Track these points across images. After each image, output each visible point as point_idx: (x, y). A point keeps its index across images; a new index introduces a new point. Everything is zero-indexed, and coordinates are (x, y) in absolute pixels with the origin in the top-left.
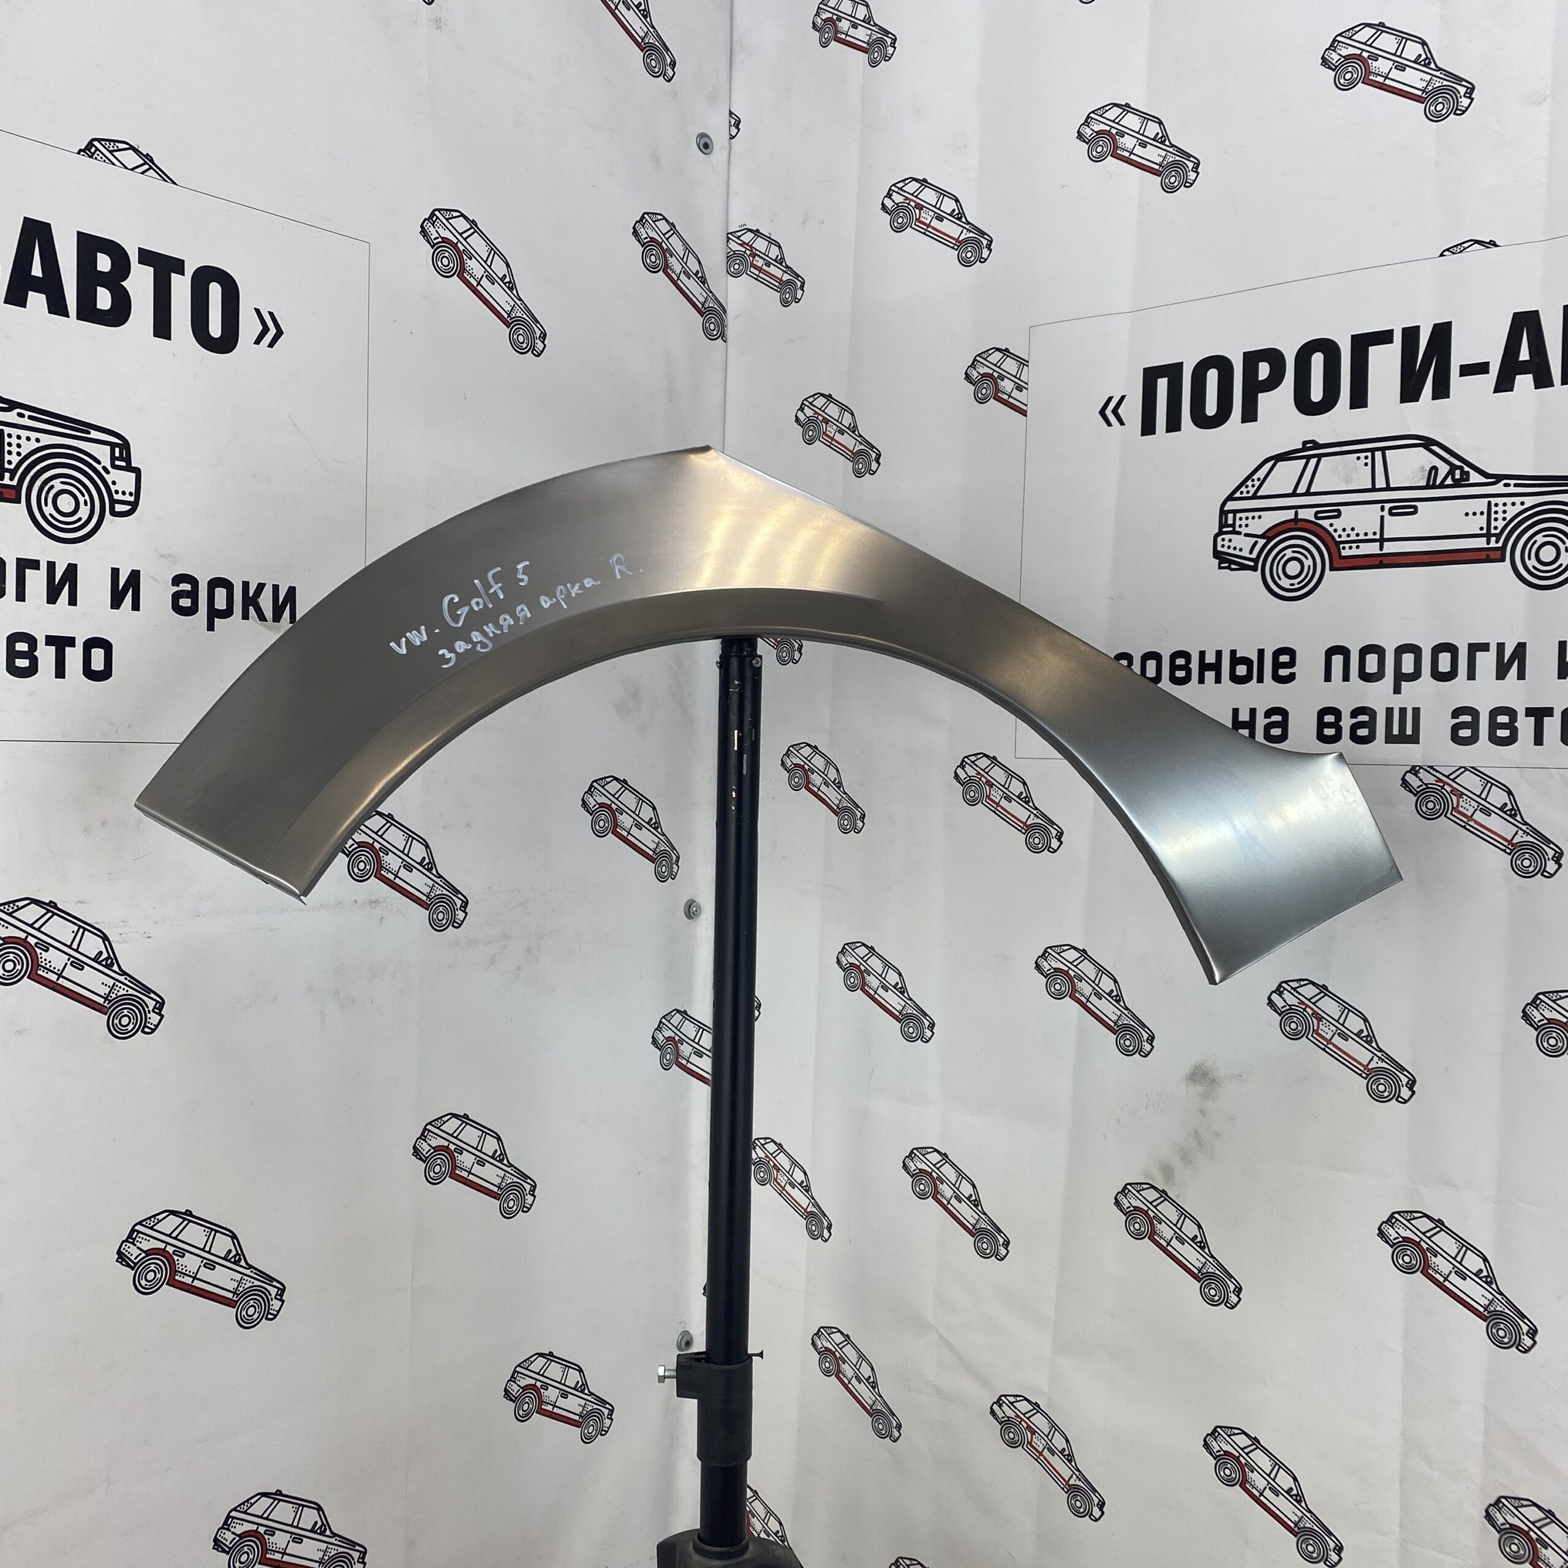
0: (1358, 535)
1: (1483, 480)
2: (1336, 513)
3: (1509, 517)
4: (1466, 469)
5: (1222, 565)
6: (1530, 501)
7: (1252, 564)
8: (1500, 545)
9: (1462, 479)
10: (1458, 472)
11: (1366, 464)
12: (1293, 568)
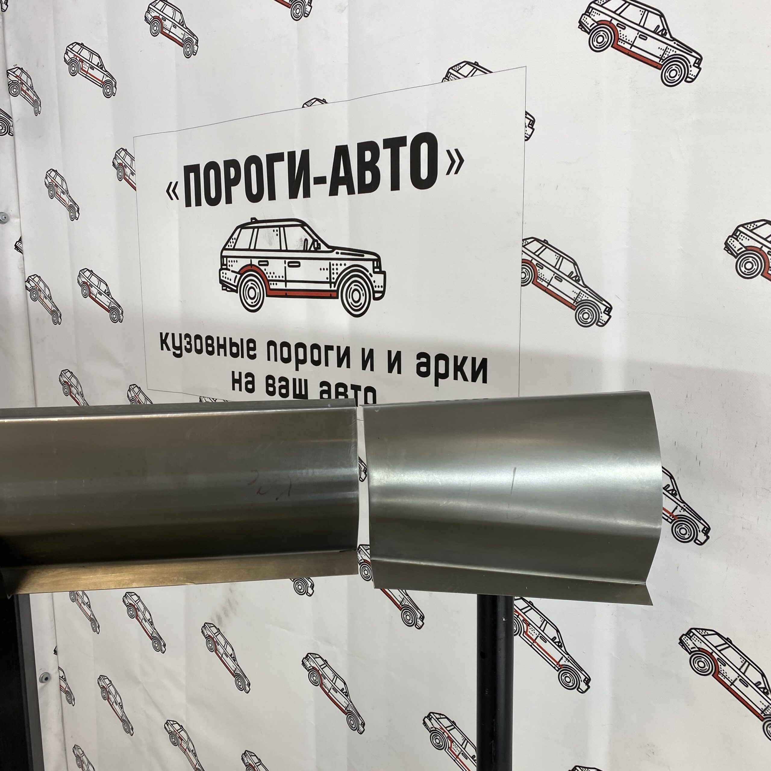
0: (276, 277)
1: (327, 249)
2: (266, 263)
3: (339, 272)
5: (224, 288)
6: (349, 263)
7: (235, 289)
8: (336, 289)
9: (318, 247)
10: (316, 243)
11: (277, 235)
12: (252, 293)
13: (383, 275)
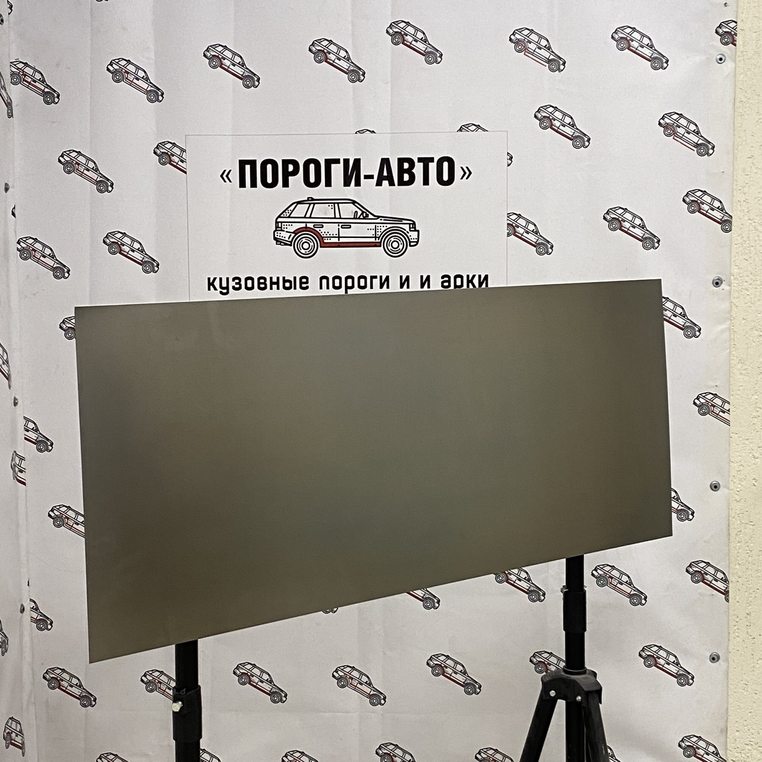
0: (330, 235)
1: (373, 217)
2: (321, 226)
3: (382, 231)
4: (367, 213)
5: (277, 243)
6: (389, 226)
7: (290, 243)
8: (380, 241)
9: (366, 216)
10: (364, 215)
11: (332, 208)
12: (306, 246)
13: (417, 233)
